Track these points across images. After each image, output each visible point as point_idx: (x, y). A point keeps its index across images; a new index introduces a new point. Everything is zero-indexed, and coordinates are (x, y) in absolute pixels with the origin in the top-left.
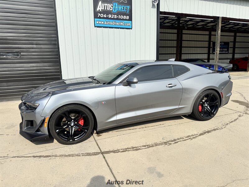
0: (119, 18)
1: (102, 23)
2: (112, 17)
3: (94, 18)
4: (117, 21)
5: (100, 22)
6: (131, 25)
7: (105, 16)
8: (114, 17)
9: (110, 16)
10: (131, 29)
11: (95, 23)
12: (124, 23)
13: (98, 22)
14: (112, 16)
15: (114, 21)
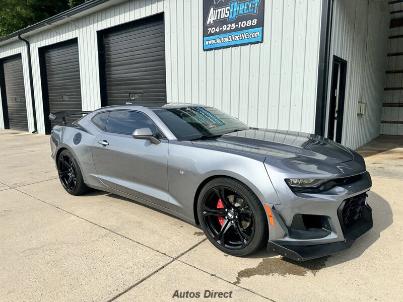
0: (239, 27)
1: (214, 42)
2: (228, 29)
3: (203, 37)
4: (235, 34)
5: (210, 42)
6: (261, 35)
7: (218, 30)
8: (230, 28)
9: (224, 28)
10: (262, 42)
11: (205, 44)
12: (247, 34)
13: (207, 43)
14: (227, 27)
15: (231, 34)
